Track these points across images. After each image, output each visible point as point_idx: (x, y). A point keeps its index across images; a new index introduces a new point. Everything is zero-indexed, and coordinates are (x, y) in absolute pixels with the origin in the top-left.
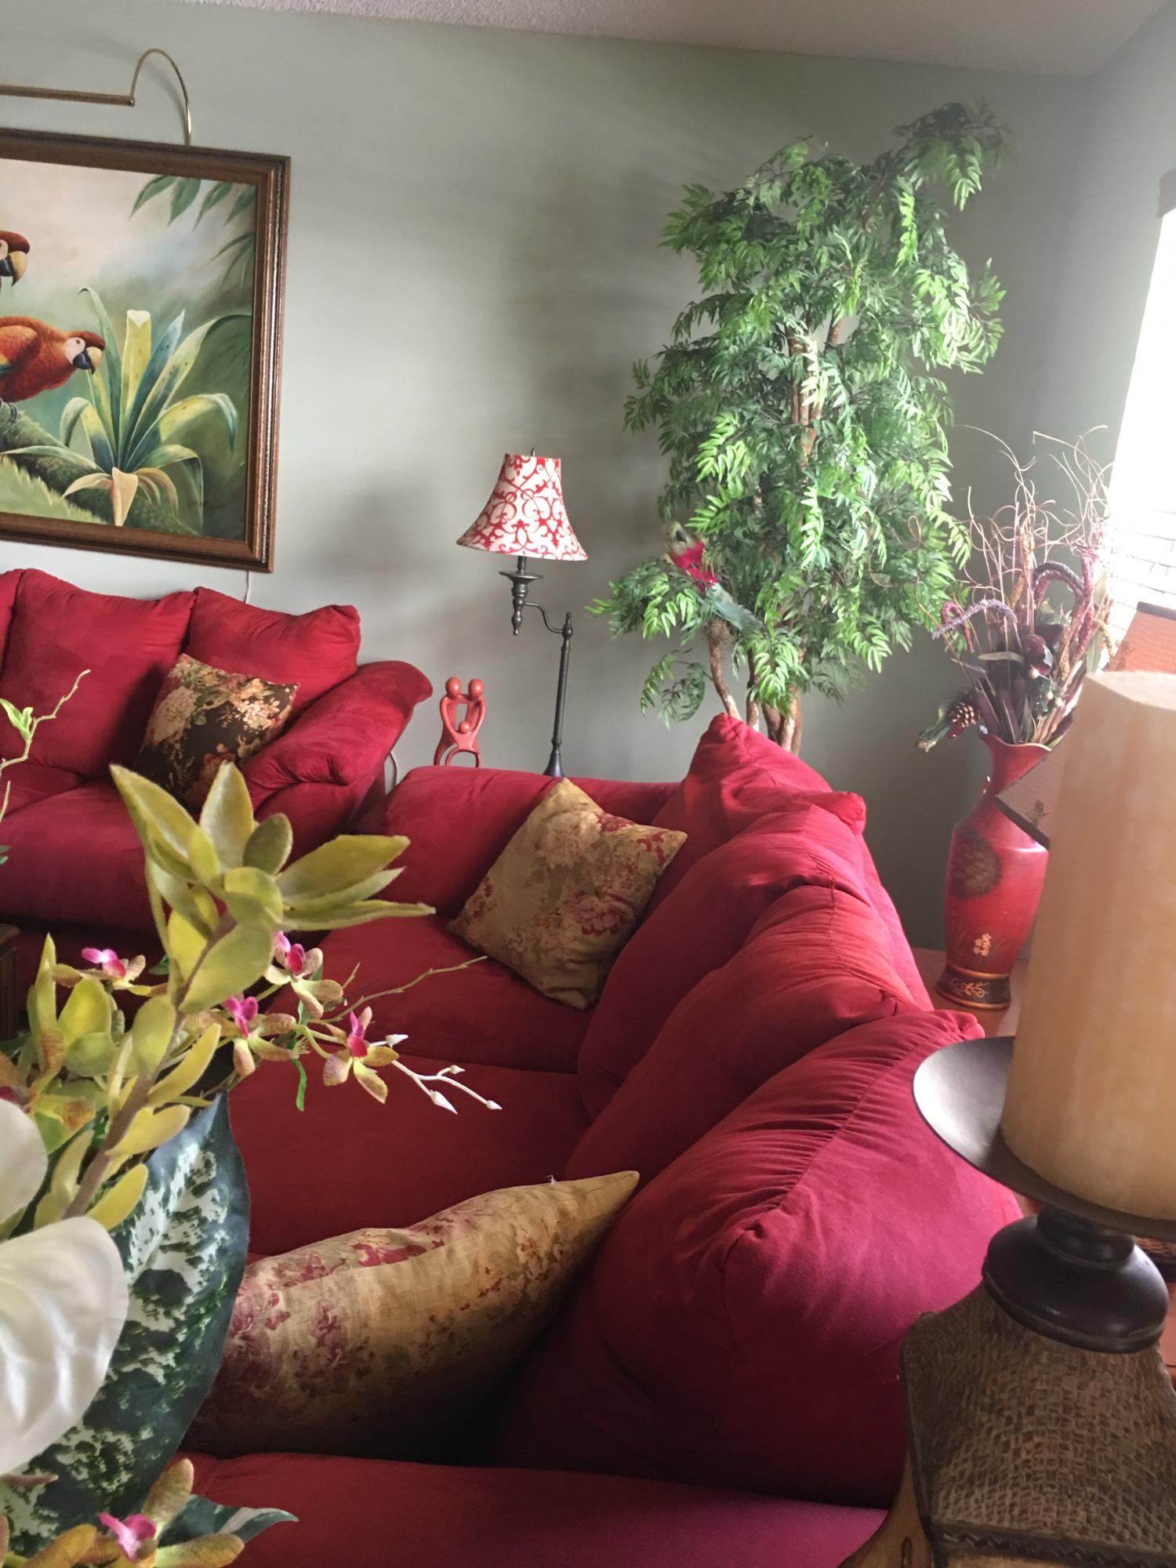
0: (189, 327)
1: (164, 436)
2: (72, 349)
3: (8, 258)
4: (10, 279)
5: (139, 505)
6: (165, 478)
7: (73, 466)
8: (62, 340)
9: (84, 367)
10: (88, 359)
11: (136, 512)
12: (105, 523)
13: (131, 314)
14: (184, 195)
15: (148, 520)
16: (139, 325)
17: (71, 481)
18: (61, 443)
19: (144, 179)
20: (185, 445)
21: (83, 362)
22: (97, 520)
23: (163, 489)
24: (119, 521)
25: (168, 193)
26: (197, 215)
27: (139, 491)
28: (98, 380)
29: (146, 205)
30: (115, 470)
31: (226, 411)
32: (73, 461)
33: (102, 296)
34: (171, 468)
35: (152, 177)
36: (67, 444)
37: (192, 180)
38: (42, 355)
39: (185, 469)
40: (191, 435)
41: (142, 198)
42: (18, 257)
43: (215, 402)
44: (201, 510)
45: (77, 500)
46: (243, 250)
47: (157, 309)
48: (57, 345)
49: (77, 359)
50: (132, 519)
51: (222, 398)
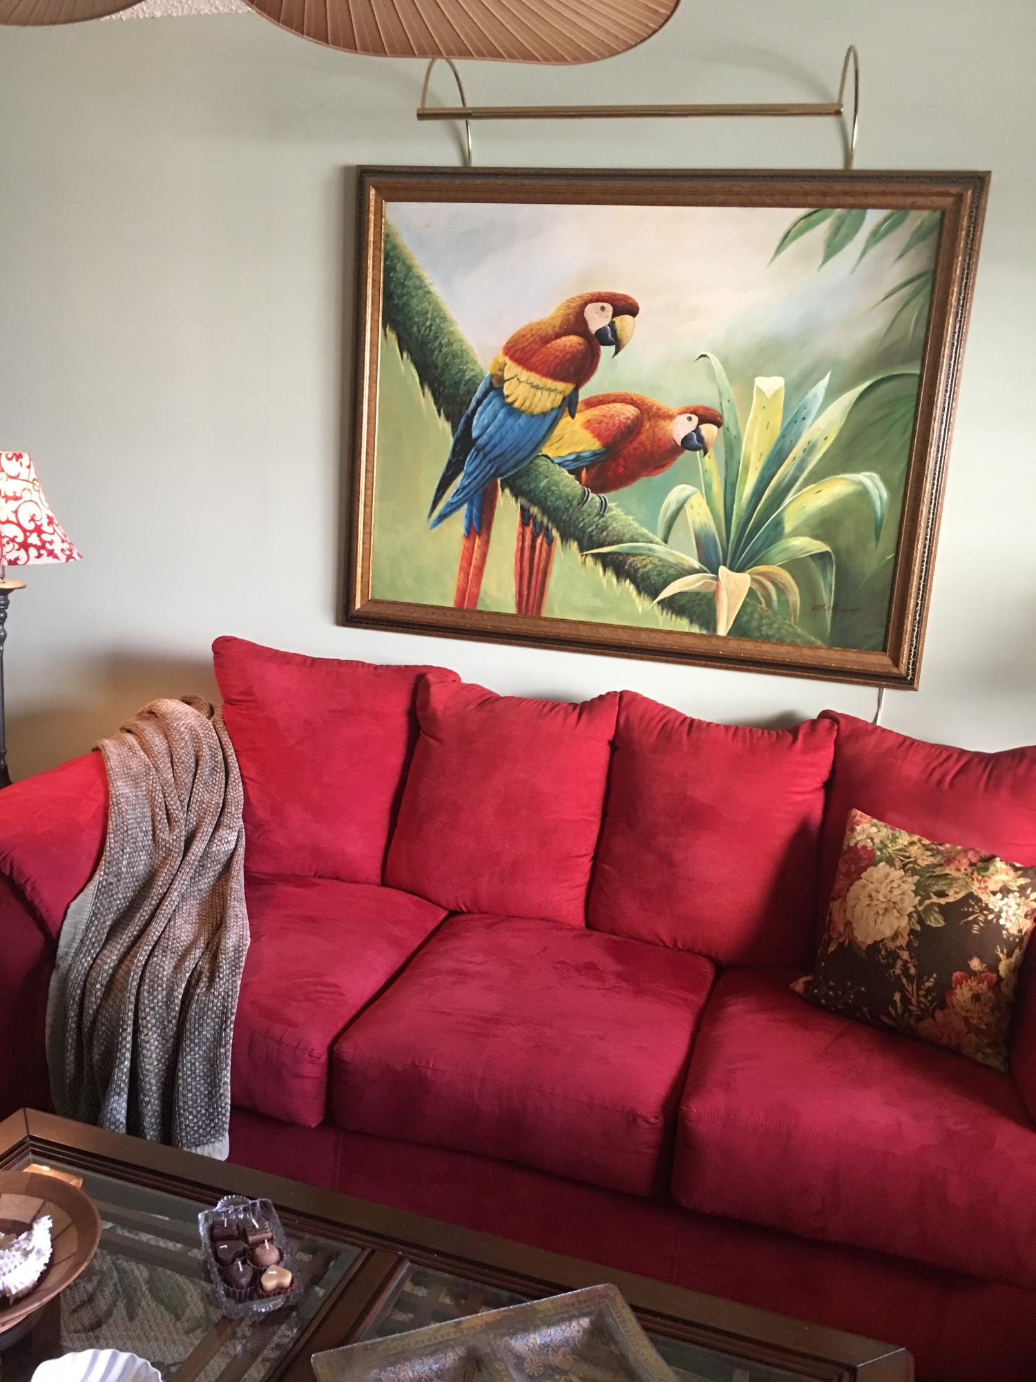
0: (833, 393)
1: (788, 528)
2: (681, 428)
3: (612, 324)
4: (613, 348)
5: (749, 610)
6: (786, 577)
7: (671, 566)
8: (671, 417)
9: (695, 449)
10: (700, 439)
11: (745, 618)
12: (704, 632)
13: (760, 382)
14: (843, 231)
15: (759, 628)
16: (769, 396)
17: (666, 583)
18: (658, 539)
19: (790, 215)
20: (816, 537)
21: (694, 443)
22: (695, 629)
23: (781, 590)
24: (723, 629)
25: (822, 230)
26: (858, 254)
27: (751, 592)
28: (711, 464)
29: (792, 248)
30: (723, 570)
31: (874, 493)
32: (671, 559)
33: (725, 363)
34: (795, 566)
35: (802, 212)
36: (666, 541)
37: (855, 212)
38: (643, 437)
39: (814, 567)
40: (824, 525)
41: (787, 238)
42: (624, 321)
43: (860, 483)
44: (829, 615)
45: (675, 606)
46: (915, 294)
47: (794, 374)
48: (663, 423)
49: (686, 440)
50: (739, 629)
51: (871, 478)
